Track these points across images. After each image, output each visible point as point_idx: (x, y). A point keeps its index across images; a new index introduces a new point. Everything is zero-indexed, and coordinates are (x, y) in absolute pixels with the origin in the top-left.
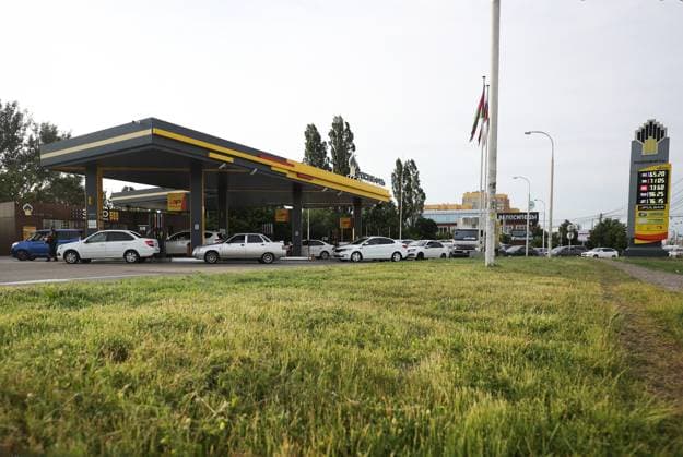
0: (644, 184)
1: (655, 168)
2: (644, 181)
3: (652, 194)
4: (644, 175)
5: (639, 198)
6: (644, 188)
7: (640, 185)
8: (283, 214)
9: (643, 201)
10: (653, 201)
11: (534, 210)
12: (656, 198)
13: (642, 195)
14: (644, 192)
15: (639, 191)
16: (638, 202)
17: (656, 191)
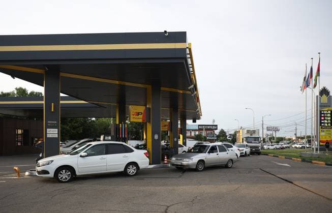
0: (323, 117)
1: (327, 109)
2: (323, 115)
3: (326, 121)
4: (322, 112)
5: (321, 123)
6: (323, 118)
7: (321, 117)
8: (165, 126)
9: (322, 124)
10: (326, 125)
11: (215, 124)
12: (328, 123)
13: (322, 121)
14: (323, 120)
15: (321, 120)
16: (320, 125)
17: (328, 120)
